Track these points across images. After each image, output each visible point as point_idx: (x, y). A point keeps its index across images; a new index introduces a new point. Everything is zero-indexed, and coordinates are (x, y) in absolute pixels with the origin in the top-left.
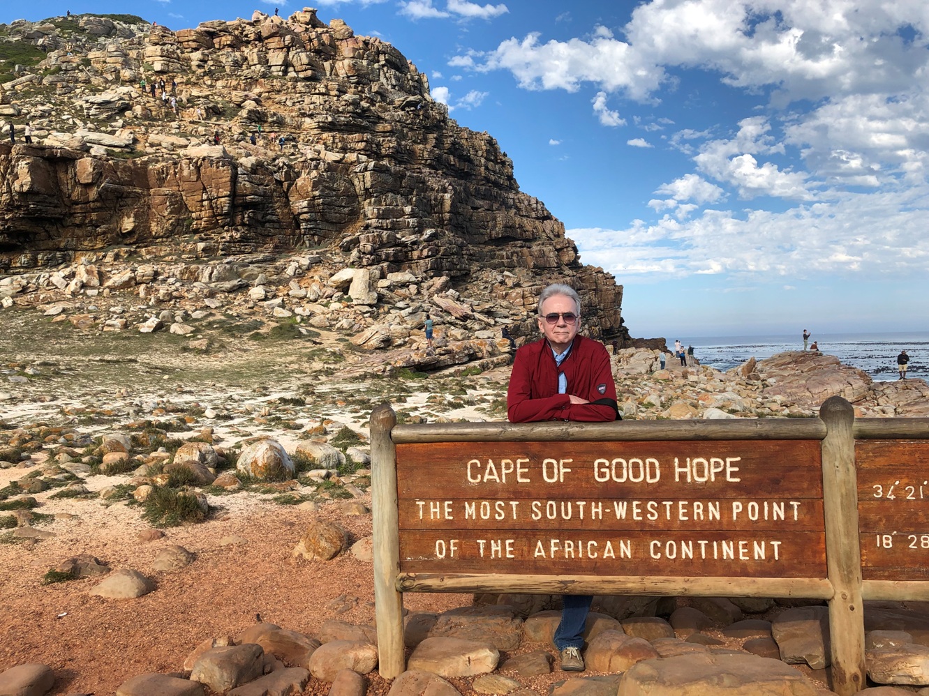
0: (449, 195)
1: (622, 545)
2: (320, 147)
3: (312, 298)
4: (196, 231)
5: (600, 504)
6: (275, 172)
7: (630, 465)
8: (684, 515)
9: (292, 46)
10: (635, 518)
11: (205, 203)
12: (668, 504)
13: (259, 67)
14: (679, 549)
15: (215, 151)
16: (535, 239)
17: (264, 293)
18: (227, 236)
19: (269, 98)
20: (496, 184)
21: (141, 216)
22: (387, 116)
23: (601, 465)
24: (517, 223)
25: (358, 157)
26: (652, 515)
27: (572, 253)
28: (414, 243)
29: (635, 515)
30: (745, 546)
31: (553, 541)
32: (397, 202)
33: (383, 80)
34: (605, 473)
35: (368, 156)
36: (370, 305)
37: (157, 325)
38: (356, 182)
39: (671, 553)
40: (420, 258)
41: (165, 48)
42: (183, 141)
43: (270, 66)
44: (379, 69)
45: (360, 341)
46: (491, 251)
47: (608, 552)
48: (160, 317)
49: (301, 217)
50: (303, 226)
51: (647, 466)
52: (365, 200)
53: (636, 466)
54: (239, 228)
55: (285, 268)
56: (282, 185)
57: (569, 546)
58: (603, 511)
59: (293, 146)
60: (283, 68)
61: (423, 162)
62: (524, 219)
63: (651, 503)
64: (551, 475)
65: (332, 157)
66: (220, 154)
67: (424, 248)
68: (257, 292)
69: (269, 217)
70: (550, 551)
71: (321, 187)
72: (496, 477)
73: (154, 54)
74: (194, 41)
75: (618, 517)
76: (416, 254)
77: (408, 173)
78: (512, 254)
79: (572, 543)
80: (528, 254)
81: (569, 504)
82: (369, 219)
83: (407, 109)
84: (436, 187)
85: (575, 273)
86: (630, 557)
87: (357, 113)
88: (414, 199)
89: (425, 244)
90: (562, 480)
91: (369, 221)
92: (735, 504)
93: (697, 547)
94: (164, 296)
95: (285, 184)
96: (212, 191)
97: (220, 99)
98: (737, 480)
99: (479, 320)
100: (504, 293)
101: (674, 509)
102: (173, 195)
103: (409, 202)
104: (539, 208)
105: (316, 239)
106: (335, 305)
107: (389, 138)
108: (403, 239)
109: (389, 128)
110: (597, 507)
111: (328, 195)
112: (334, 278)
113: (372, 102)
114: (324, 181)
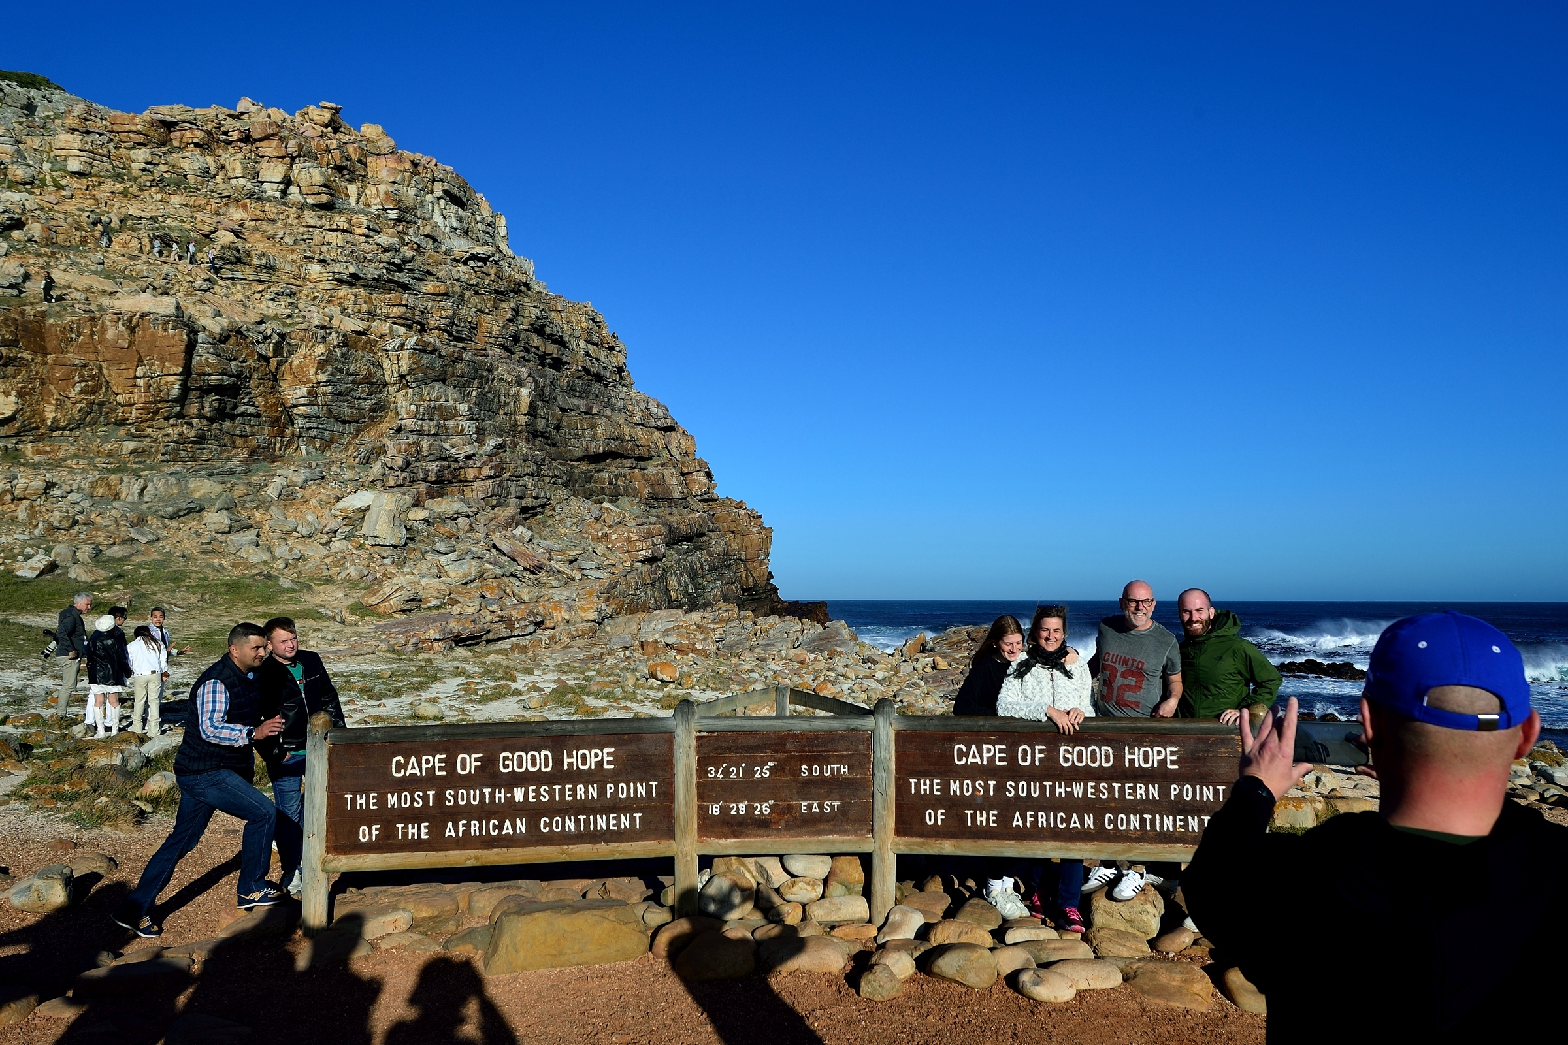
0: (528, 391)
1: (518, 823)
2: (333, 309)
3: (305, 533)
4: (122, 423)
5: (503, 790)
6: (259, 342)
7: (529, 757)
8: (569, 796)
9: (299, 156)
10: (531, 800)
11: (139, 382)
12: (557, 787)
13: (242, 181)
14: (564, 823)
15: (164, 306)
16: (650, 458)
17: (227, 521)
18: (174, 433)
19: (256, 230)
20: (599, 378)
21: (28, 394)
22: (442, 271)
23: (506, 758)
24: (628, 433)
25: (391, 329)
26: (544, 797)
27: (704, 479)
28: (468, 457)
29: (530, 797)
30: (614, 818)
31: (461, 823)
32: (446, 396)
33: (437, 218)
34: (508, 765)
35: (409, 327)
36: (395, 547)
37: (46, 567)
38: (386, 364)
39: (557, 827)
40: (475, 479)
41: (88, 138)
42: (108, 286)
43: (262, 183)
44: (433, 203)
45: (373, 600)
46: (586, 472)
47: (507, 829)
48: (52, 554)
49: (295, 411)
50: (299, 423)
51: (543, 757)
52: (398, 391)
53: (533, 758)
54: (194, 421)
55: (266, 485)
56: (269, 362)
57: (475, 825)
58: (505, 796)
59: (290, 304)
60: (282, 187)
61: (491, 340)
62: (638, 428)
63: (543, 787)
64: (464, 768)
65: (352, 325)
66: (171, 310)
67: (484, 464)
68: (216, 520)
69: (242, 409)
70: (459, 830)
71: (330, 368)
72: (417, 771)
73: (68, 146)
74: (138, 132)
75: (517, 801)
76: (471, 474)
77: (466, 356)
78: (617, 477)
79: (477, 823)
80: (640, 478)
81: (478, 791)
82: (402, 419)
83: (471, 263)
84: (508, 377)
85: (706, 508)
86: (524, 832)
87: (393, 264)
88: (474, 393)
89: (486, 459)
90: (473, 772)
91: (403, 422)
92: (609, 785)
93: (577, 821)
94: (60, 522)
95: (274, 362)
96: (153, 364)
97: (176, 224)
98: (612, 767)
99: (559, 571)
100: (600, 533)
101: (562, 792)
102: (85, 366)
103: (465, 397)
104: (661, 413)
105: (318, 443)
106: (337, 545)
107: (442, 304)
108: (453, 450)
109: (443, 289)
110: (500, 793)
111: (340, 381)
112: (341, 504)
113: (419, 248)
114: (336, 360)
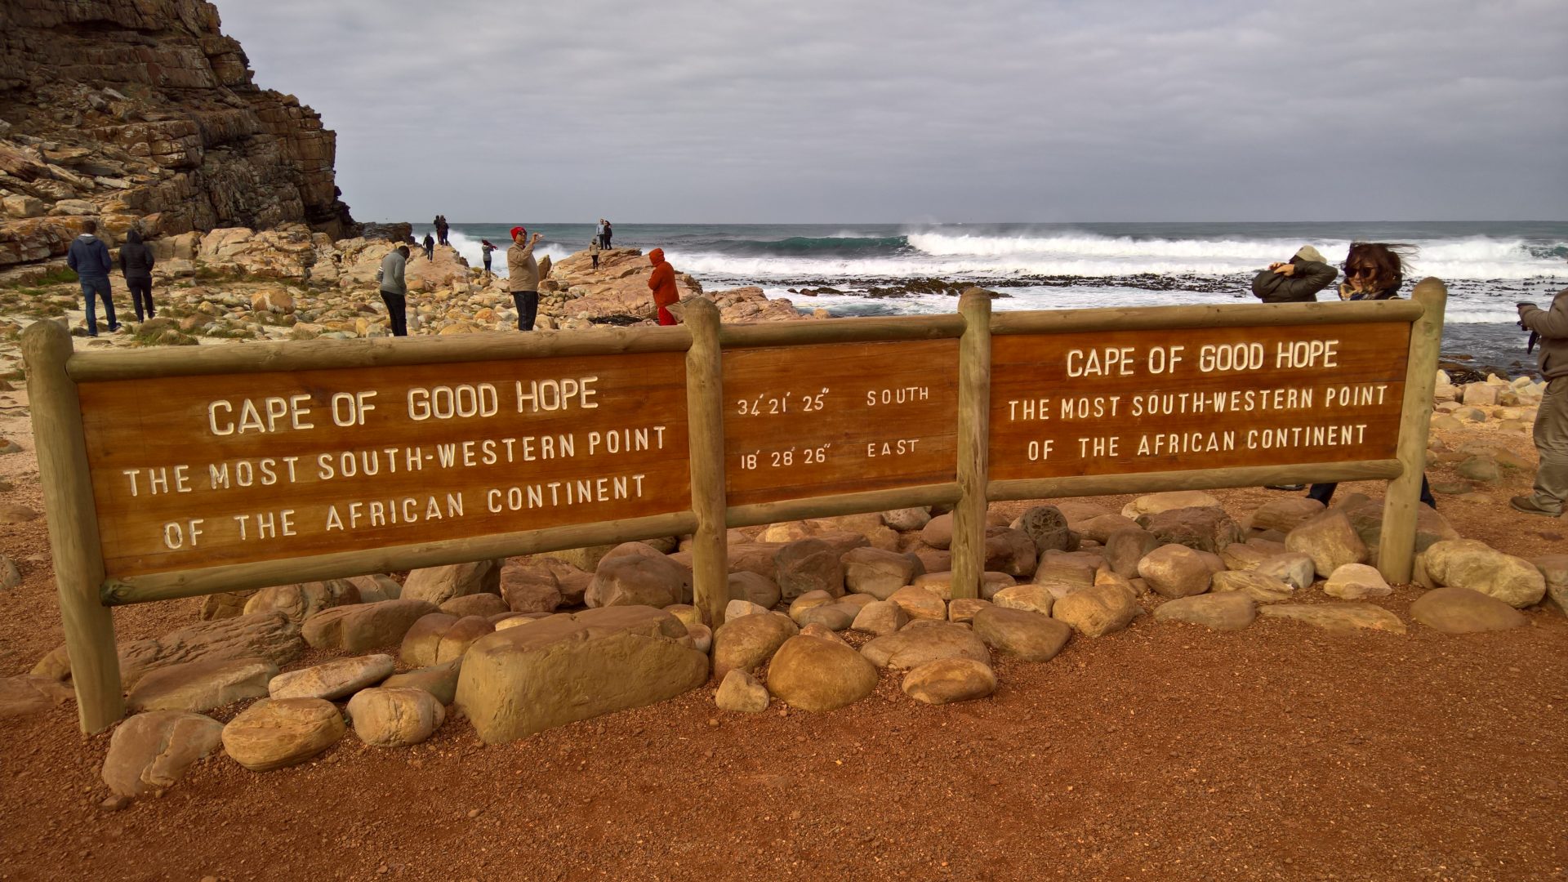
1: (450, 498)
5: (418, 450)
7: (458, 395)
8: (530, 454)
10: (468, 463)
12: (510, 442)
14: (525, 495)
16: (160, 32)
23: (417, 397)
26: (490, 458)
27: (238, 63)
29: (467, 460)
30: (604, 485)
31: (353, 507)
34: (423, 408)
39: (515, 504)
46: (71, 45)
47: (434, 511)
51: (481, 394)
53: (466, 396)
57: (377, 508)
58: (423, 458)
63: (486, 443)
64: (345, 416)
70: (349, 518)
72: (258, 425)
75: (445, 466)
78: (117, 55)
79: (379, 504)
81: (375, 454)
85: (247, 103)
86: (462, 514)
90: (362, 422)
92: (592, 435)
93: (547, 494)
98: (594, 406)
99: (62, 179)
100: (108, 129)
101: (518, 450)
110: (414, 454)
